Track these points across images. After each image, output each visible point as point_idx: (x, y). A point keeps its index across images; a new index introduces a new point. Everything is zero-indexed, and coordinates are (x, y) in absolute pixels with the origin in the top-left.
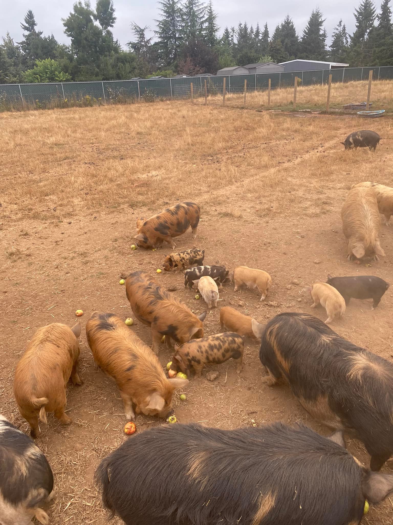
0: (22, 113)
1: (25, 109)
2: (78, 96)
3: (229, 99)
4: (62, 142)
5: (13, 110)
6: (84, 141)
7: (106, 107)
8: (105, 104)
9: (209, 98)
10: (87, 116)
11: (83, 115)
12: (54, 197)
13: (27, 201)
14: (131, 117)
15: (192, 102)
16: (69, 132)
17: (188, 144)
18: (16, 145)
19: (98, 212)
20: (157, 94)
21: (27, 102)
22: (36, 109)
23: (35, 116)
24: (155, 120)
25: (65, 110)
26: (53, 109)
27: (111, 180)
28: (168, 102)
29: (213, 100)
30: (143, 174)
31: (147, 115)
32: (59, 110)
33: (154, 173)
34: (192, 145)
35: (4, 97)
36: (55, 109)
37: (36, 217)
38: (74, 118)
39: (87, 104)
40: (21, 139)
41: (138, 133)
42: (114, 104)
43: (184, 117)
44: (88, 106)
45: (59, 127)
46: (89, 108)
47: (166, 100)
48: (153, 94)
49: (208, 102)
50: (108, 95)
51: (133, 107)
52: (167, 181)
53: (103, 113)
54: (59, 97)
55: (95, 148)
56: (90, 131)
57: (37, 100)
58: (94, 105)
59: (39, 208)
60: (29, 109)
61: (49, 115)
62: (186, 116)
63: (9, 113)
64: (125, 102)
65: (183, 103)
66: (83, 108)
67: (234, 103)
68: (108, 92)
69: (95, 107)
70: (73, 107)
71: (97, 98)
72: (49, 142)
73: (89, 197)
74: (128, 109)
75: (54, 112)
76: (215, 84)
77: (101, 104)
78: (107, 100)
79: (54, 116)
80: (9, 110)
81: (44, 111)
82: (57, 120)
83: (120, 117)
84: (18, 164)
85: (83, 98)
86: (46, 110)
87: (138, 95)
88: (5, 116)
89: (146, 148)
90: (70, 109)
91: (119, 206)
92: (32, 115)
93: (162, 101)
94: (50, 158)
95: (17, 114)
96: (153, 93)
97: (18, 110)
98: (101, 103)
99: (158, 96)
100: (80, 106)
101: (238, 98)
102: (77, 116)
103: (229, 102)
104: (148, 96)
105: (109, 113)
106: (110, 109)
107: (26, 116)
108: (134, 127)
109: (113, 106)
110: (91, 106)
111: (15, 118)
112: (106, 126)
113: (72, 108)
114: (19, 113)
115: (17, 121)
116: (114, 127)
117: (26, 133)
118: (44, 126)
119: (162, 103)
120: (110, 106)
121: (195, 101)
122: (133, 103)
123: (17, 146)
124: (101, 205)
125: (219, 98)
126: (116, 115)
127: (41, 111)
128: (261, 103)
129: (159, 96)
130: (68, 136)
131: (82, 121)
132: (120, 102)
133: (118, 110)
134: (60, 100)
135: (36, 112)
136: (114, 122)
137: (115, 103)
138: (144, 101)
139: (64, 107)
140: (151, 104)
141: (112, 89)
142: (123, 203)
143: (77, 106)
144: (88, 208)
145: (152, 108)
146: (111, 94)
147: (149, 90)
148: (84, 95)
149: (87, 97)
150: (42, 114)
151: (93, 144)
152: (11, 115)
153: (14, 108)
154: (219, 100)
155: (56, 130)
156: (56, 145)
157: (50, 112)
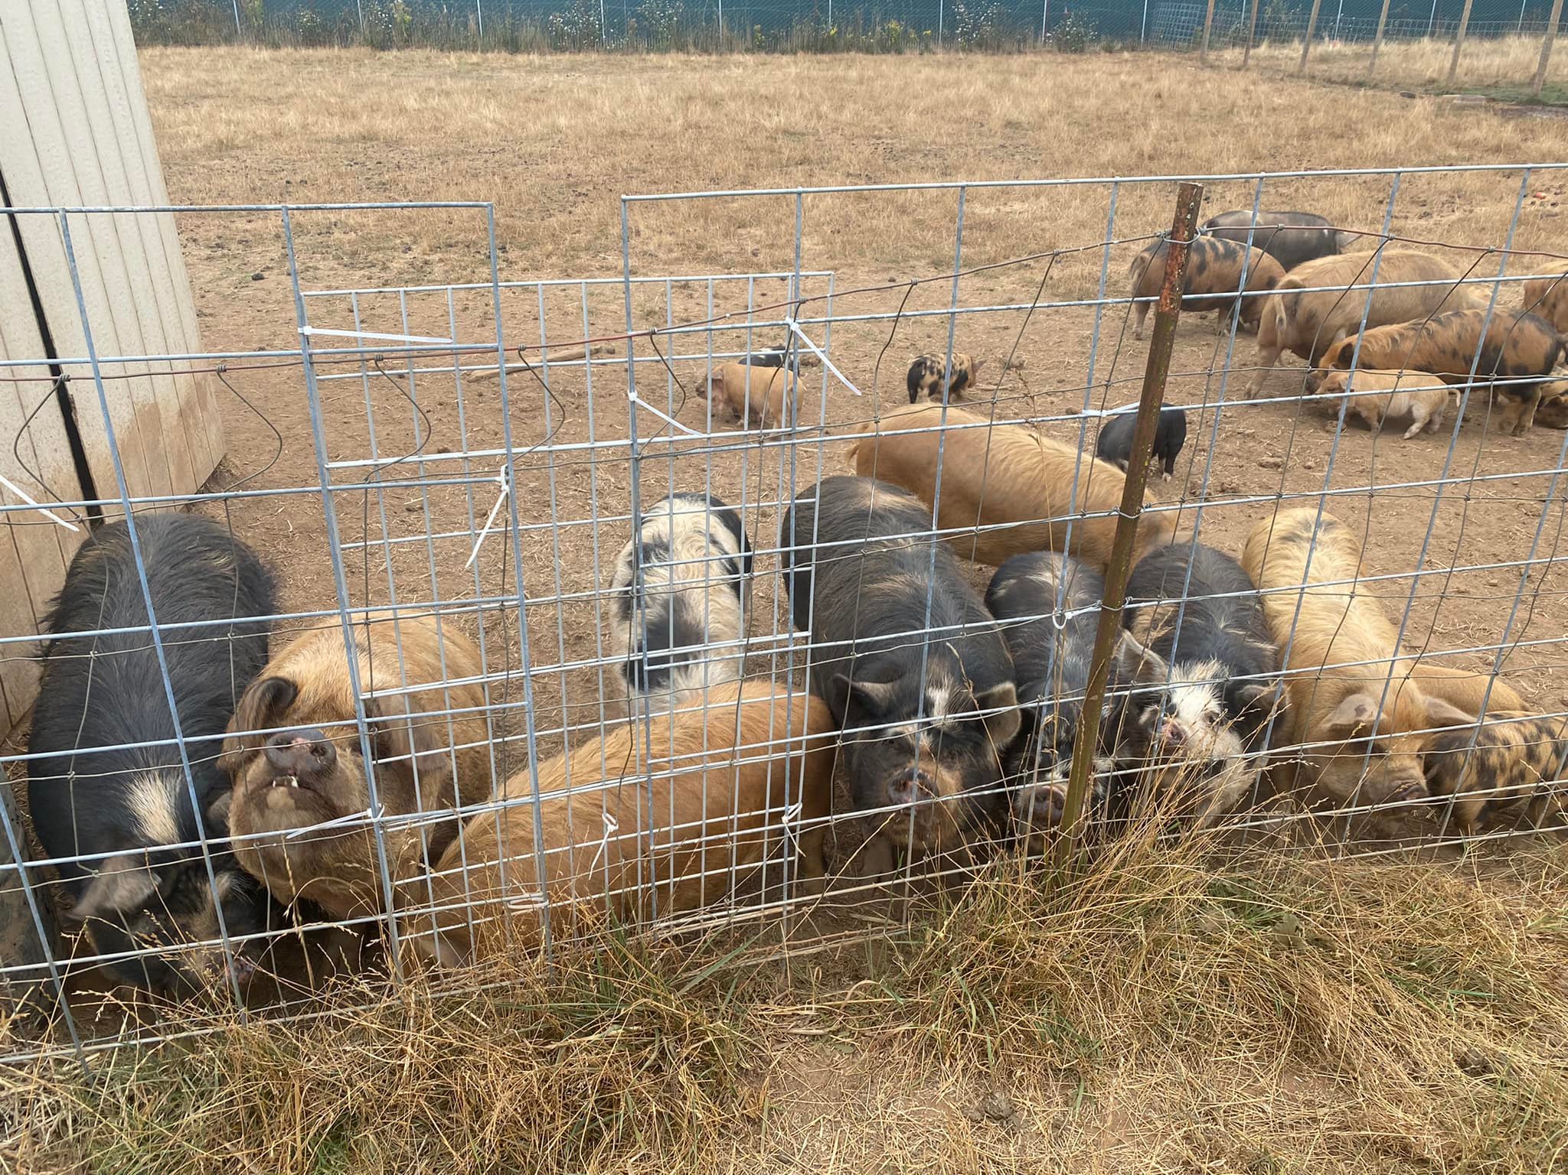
0: (714, 57)
1: (723, 49)
2: (867, 21)
3: (1324, 59)
4: (800, 128)
5: (692, 49)
6: (858, 131)
7: (940, 56)
8: (939, 50)
9: (1263, 49)
10: (881, 76)
11: (871, 73)
12: (758, 232)
13: (695, 229)
14: (1003, 87)
15: (1203, 60)
16: (824, 109)
17: (1141, 155)
18: (688, 126)
19: (852, 265)
20: (1099, 29)
21: (732, 30)
22: (748, 51)
23: (745, 67)
24: (1070, 96)
25: (826, 57)
26: (795, 53)
27: (903, 210)
28: (1126, 55)
29: (1272, 57)
30: (986, 205)
31: (1050, 83)
32: (810, 56)
33: (1017, 206)
34: (1151, 158)
35: (676, 14)
36: (800, 54)
37: (712, 259)
38: (845, 79)
39: (891, 46)
40: (702, 114)
41: (1009, 124)
42: (964, 50)
43: (1159, 96)
44: (889, 52)
45: (801, 96)
46: (891, 58)
47: (1122, 50)
48: (1087, 27)
49: (1251, 62)
50: (952, 23)
51: (1017, 62)
52: (1046, 224)
53: (926, 72)
54: (818, 21)
55: (881, 148)
56: (879, 110)
57: (757, 27)
58: (908, 51)
59: (721, 245)
60: (731, 51)
61: (780, 67)
62: (1165, 95)
63: (682, 57)
64: (998, 47)
65: (1175, 59)
66: (875, 57)
67: (1336, 70)
68: (954, 14)
69: (908, 55)
70: (848, 50)
71: (919, 29)
72: (767, 124)
73: (838, 239)
74: (1001, 67)
75: (795, 62)
76: (1289, 9)
77: (926, 49)
78: (944, 39)
79: (793, 70)
80: (682, 48)
81: (769, 58)
82: (800, 79)
83: (970, 83)
84: (688, 163)
85: (878, 29)
86: (776, 55)
87: (1038, 29)
88: (670, 64)
89: (1017, 157)
90: (838, 56)
91: (905, 261)
92: (738, 65)
93: (1109, 50)
94: (764, 158)
95: (700, 59)
96: (1086, 25)
97: (706, 51)
98: (927, 47)
99: (1098, 36)
100: (869, 50)
101: (1358, 57)
102: (853, 74)
103: (1324, 67)
104: (1068, 33)
105: (942, 72)
106: (950, 64)
107: (721, 66)
108: (1003, 107)
109: (961, 55)
110: (899, 52)
111: (694, 69)
112: (928, 102)
113: (845, 55)
114: (705, 58)
115: (697, 76)
116: (949, 104)
117: (715, 103)
118: (763, 91)
119: (1105, 57)
120: (952, 56)
121: (1212, 56)
122: (1020, 52)
123: (690, 127)
124: (862, 254)
125: (1295, 50)
126: (962, 77)
127: (763, 56)
128: (1429, 74)
129: (1103, 37)
130: (820, 117)
131: (864, 88)
132: (983, 45)
133: (970, 67)
134: (816, 31)
135: (749, 59)
136: (951, 93)
137: (968, 49)
138: (1055, 48)
139: (823, 51)
140: (1073, 57)
141: (967, 6)
142: (918, 258)
143: (859, 50)
144: (831, 258)
145: (1071, 68)
146: (963, 21)
147: (1076, 15)
148: (885, 19)
149: (893, 25)
150: (764, 64)
151: (880, 138)
152: (686, 63)
153: (696, 45)
154: (1292, 59)
155: (792, 100)
156: (785, 132)
157: (785, 59)
